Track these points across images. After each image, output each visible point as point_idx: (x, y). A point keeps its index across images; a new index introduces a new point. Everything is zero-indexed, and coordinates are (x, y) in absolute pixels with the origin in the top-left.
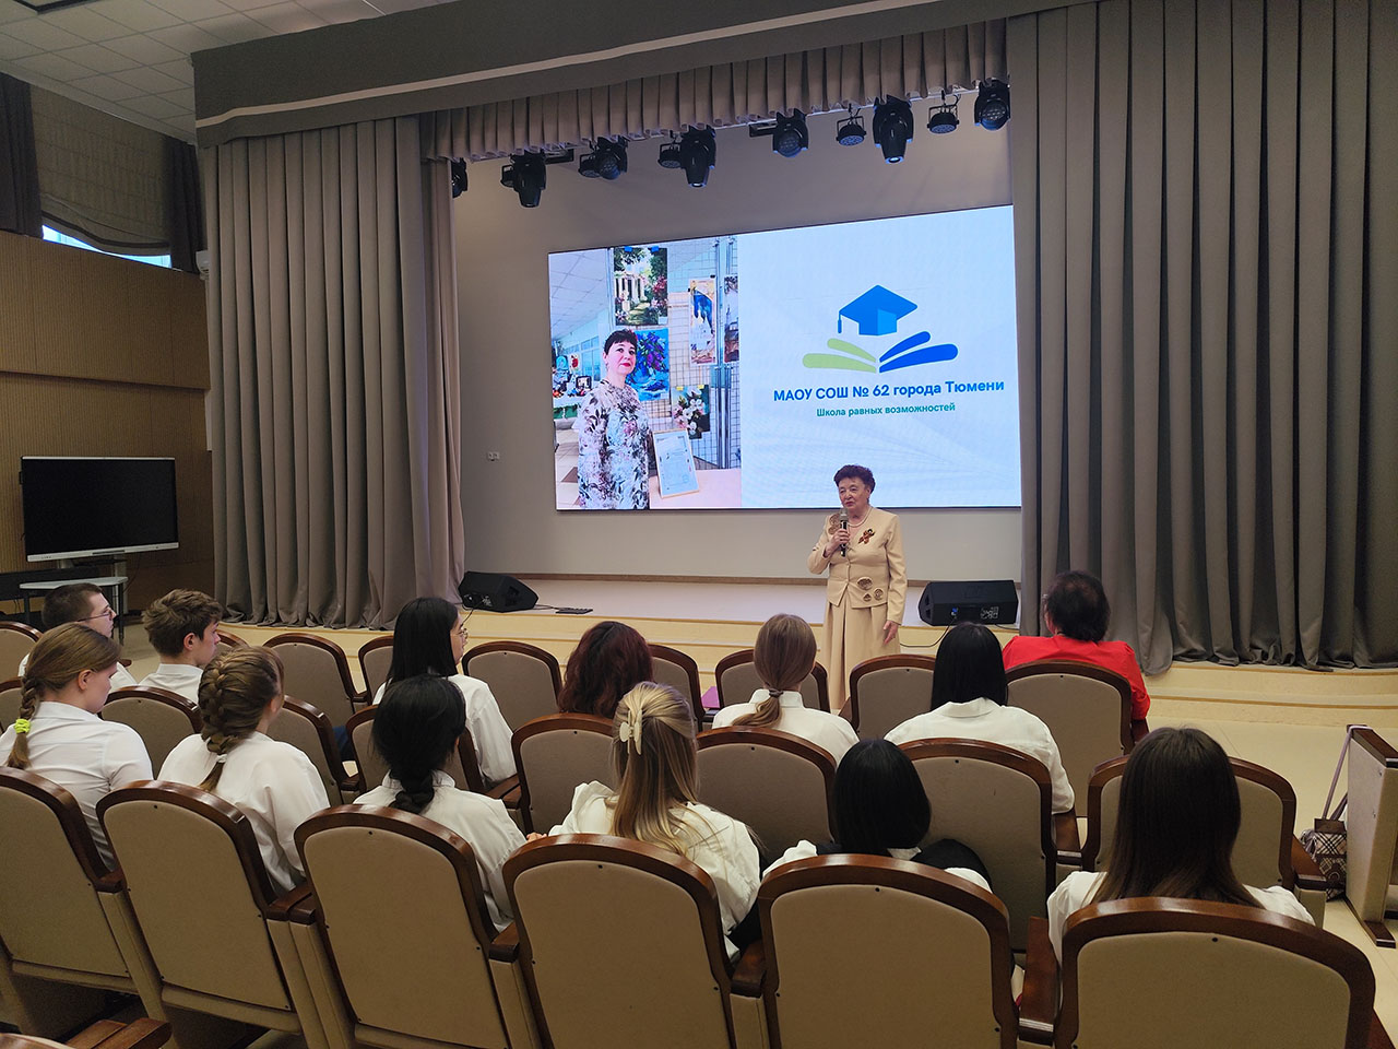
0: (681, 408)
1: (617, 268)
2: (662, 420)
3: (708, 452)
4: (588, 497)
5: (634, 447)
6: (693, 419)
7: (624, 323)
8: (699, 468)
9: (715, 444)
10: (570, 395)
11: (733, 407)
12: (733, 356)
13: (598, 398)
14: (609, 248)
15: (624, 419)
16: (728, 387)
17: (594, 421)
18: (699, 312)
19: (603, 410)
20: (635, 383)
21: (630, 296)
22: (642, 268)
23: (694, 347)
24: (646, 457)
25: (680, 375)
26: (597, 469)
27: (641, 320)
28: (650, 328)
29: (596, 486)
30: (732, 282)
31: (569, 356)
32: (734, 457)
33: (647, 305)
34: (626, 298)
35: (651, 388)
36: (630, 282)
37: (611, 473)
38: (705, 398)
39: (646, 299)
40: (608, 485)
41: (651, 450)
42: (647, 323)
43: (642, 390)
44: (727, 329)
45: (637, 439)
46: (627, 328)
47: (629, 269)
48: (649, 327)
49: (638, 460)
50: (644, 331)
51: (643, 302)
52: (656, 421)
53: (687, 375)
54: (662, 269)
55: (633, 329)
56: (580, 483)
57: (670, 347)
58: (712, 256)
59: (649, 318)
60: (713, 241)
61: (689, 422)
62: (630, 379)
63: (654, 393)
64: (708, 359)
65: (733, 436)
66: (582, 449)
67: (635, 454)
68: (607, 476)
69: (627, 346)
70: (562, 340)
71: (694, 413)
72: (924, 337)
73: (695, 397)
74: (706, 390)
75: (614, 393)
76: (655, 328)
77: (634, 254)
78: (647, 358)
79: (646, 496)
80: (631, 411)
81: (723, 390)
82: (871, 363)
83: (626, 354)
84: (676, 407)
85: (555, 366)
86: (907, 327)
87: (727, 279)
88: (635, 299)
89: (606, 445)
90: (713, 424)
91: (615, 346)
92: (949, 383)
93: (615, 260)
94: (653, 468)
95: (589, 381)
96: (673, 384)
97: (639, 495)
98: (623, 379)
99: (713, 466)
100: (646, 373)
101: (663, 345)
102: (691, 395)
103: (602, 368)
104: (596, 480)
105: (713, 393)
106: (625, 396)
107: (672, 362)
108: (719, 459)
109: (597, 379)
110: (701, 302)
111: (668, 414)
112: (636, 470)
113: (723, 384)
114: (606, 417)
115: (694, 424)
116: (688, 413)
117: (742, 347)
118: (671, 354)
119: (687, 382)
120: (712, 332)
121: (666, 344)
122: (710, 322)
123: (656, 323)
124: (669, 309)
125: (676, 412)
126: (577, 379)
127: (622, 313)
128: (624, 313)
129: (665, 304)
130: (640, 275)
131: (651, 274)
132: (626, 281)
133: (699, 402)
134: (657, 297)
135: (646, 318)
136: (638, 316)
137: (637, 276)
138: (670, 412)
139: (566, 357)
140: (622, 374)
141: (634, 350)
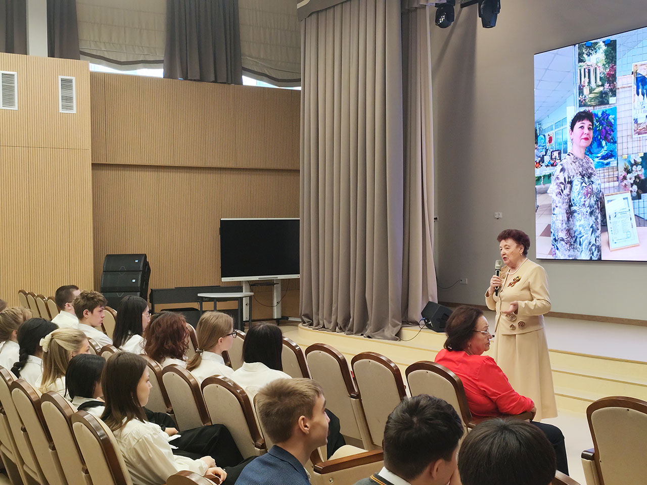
0: (626, 173)
1: (581, 61)
2: (611, 184)
4: (558, 249)
5: (590, 207)
6: (635, 182)
7: (585, 105)
8: (639, 225)
10: (547, 166)
13: (566, 167)
14: (575, 45)
15: (584, 184)
17: (562, 186)
18: (640, 90)
19: (569, 177)
20: (592, 154)
21: (589, 82)
22: (597, 58)
23: (636, 121)
24: (599, 216)
25: (625, 145)
26: (565, 226)
27: (597, 102)
28: (603, 108)
29: (563, 240)
31: (546, 135)
33: (601, 89)
34: (586, 84)
35: (604, 158)
36: (589, 71)
37: (574, 229)
38: (644, 164)
39: (600, 83)
40: (572, 239)
41: (603, 210)
42: (602, 103)
43: (597, 160)
45: (593, 200)
46: (587, 109)
47: (589, 60)
48: (603, 106)
49: (593, 218)
51: (599, 86)
52: (607, 185)
53: (630, 145)
54: (613, 57)
55: (591, 109)
56: (552, 238)
57: (618, 122)
59: (603, 99)
61: (632, 185)
62: (589, 151)
63: (605, 162)
64: (646, 130)
66: (554, 209)
67: (591, 213)
68: (572, 232)
69: (587, 123)
70: (542, 122)
71: (636, 177)
73: (636, 164)
74: (644, 158)
76: (607, 107)
77: (592, 47)
78: (601, 132)
79: (599, 249)
80: (589, 178)
83: (586, 131)
84: (622, 173)
85: (536, 143)
88: (593, 85)
89: (570, 206)
91: (578, 124)
93: (579, 54)
94: (604, 225)
95: (560, 154)
96: (620, 153)
97: (594, 248)
98: (583, 151)
100: (600, 145)
101: (613, 121)
102: (633, 162)
106: (585, 165)
107: (619, 134)
109: (565, 152)
110: (641, 82)
111: (616, 179)
112: (592, 227)
114: (571, 183)
115: (635, 188)
116: (631, 178)
118: (619, 128)
119: (630, 151)
121: (615, 119)
123: (608, 103)
124: (617, 91)
125: (622, 177)
126: (551, 152)
127: (584, 96)
128: (585, 97)
129: (614, 87)
130: (596, 65)
131: (605, 63)
132: (587, 70)
133: (640, 167)
134: (609, 82)
135: (601, 100)
136: (595, 98)
137: (594, 66)
138: (618, 177)
139: (544, 135)
140: (583, 147)
141: (591, 127)
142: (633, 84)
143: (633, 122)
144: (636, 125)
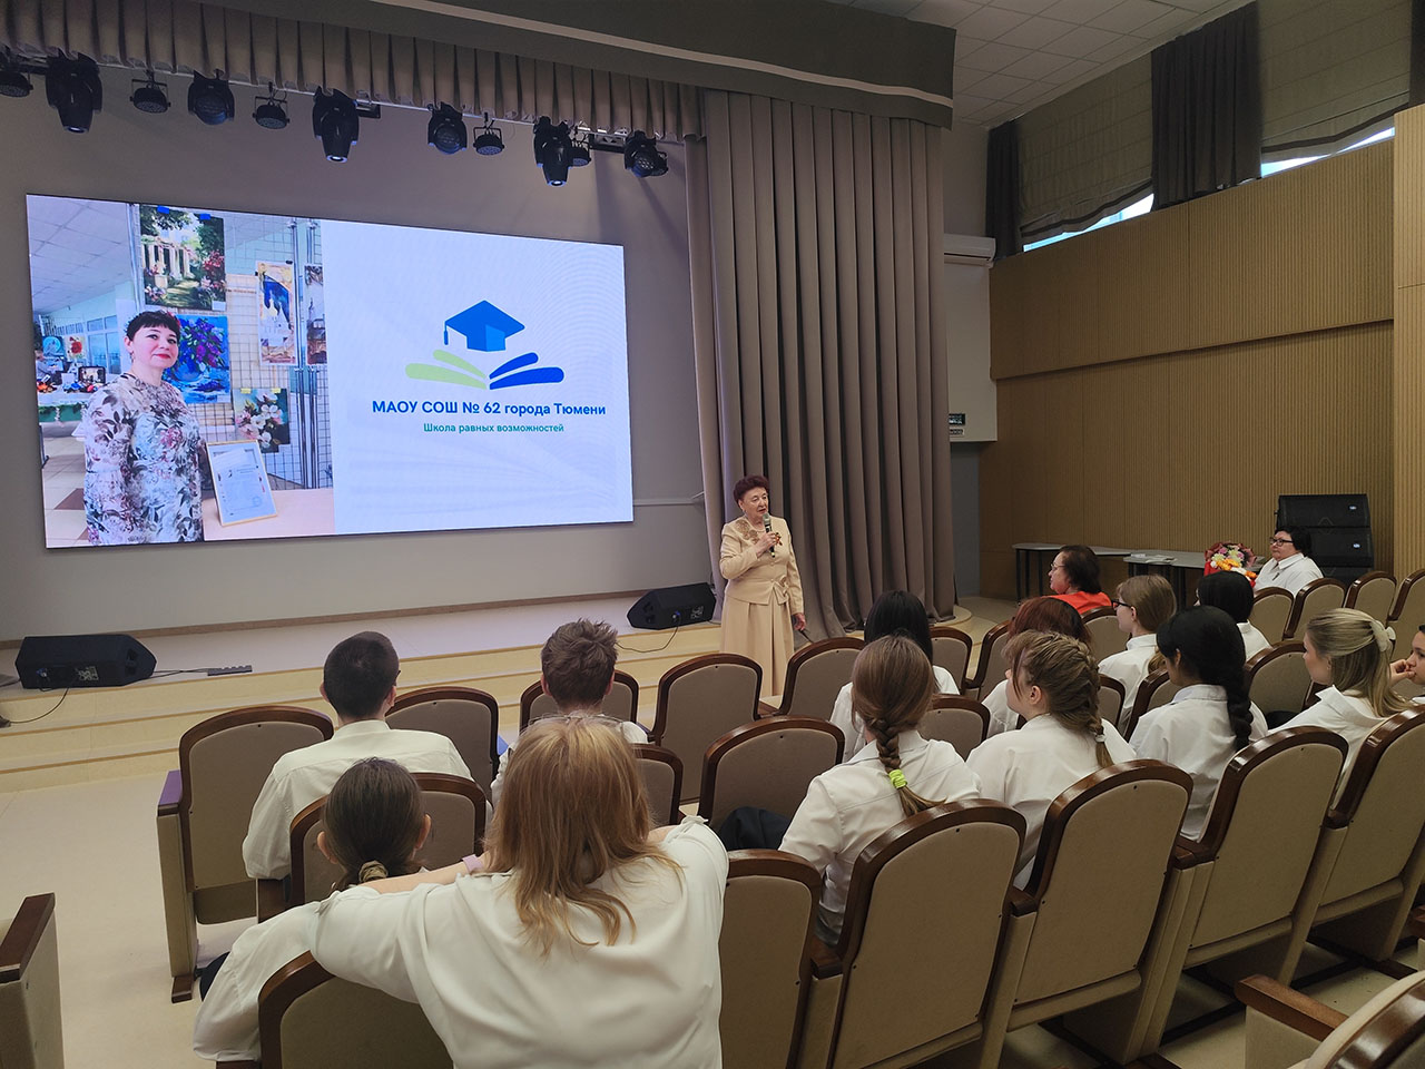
0: (248, 415)
1: (144, 231)
2: (221, 429)
3: (288, 467)
4: (102, 529)
5: (177, 462)
6: (266, 428)
7: (158, 303)
8: (276, 487)
9: (297, 459)
10: (69, 391)
11: (321, 417)
12: (320, 358)
13: (117, 395)
14: (131, 204)
15: (161, 426)
16: (313, 392)
17: (111, 427)
18: (271, 301)
19: (125, 413)
21: (168, 270)
22: (185, 236)
23: (265, 343)
24: (197, 474)
25: (245, 375)
26: (118, 490)
27: (185, 302)
28: (199, 313)
29: (115, 513)
30: (314, 273)
31: (66, 338)
32: (323, 475)
33: (195, 284)
34: (161, 271)
35: (202, 388)
36: (167, 253)
37: (142, 495)
38: (282, 404)
39: (192, 276)
40: (137, 511)
41: (204, 466)
42: (196, 306)
43: (189, 390)
44: (310, 326)
45: (182, 452)
46: (165, 310)
47: (166, 235)
48: (197, 311)
49: (184, 478)
50: (192, 315)
51: (189, 279)
52: (211, 429)
53: (255, 375)
54: (216, 243)
55: (174, 312)
56: (87, 511)
57: (231, 339)
58: (288, 238)
59: (197, 299)
60: (289, 221)
61: (261, 432)
63: (208, 394)
64: (285, 358)
65: (322, 450)
66: (90, 464)
67: (180, 471)
68: (135, 500)
69: (164, 332)
70: (53, 315)
71: (267, 421)
72: (532, 358)
73: (267, 402)
74: (283, 395)
75: (145, 392)
76: (208, 314)
77: (171, 218)
78: (194, 349)
79: (198, 525)
80: (172, 416)
81: (307, 396)
82: (481, 379)
83: (163, 342)
84: (241, 413)
85: (40, 349)
86: (515, 346)
87: (308, 268)
88: (175, 274)
89: (131, 459)
90: (294, 435)
91: (144, 332)
92: (558, 405)
93: (142, 220)
95: (101, 373)
96: (235, 384)
97: (187, 524)
98: (158, 374)
99: (294, 485)
100: (194, 368)
101: (220, 336)
102: (262, 400)
103: (124, 358)
104: (116, 506)
105: (293, 399)
106: (163, 396)
107: (233, 358)
108: (304, 477)
110: (273, 291)
111: (230, 421)
112: (182, 491)
113: (306, 388)
114: (131, 422)
115: (267, 436)
116: (258, 422)
117: (330, 347)
118: (232, 348)
119: (256, 384)
120: (290, 327)
121: (225, 336)
122: (287, 315)
123: (209, 308)
124: (227, 293)
125: (241, 419)
126: (80, 369)
127: (155, 289)
128: (159, 290)
129: (222, 286)
130: (182, 245)
131: (201, 247)
132: (161, 250)
133: (274, 408)
134: (210, 277)
135: (193, 300)
136: (181, 297)
137: (178, 246)
138: (233, 420)
139: (60, 339)
140: (156, 368)
141: (175, 339)
142: (258, 290)
143: (260, 343)
144: (265, 348)
